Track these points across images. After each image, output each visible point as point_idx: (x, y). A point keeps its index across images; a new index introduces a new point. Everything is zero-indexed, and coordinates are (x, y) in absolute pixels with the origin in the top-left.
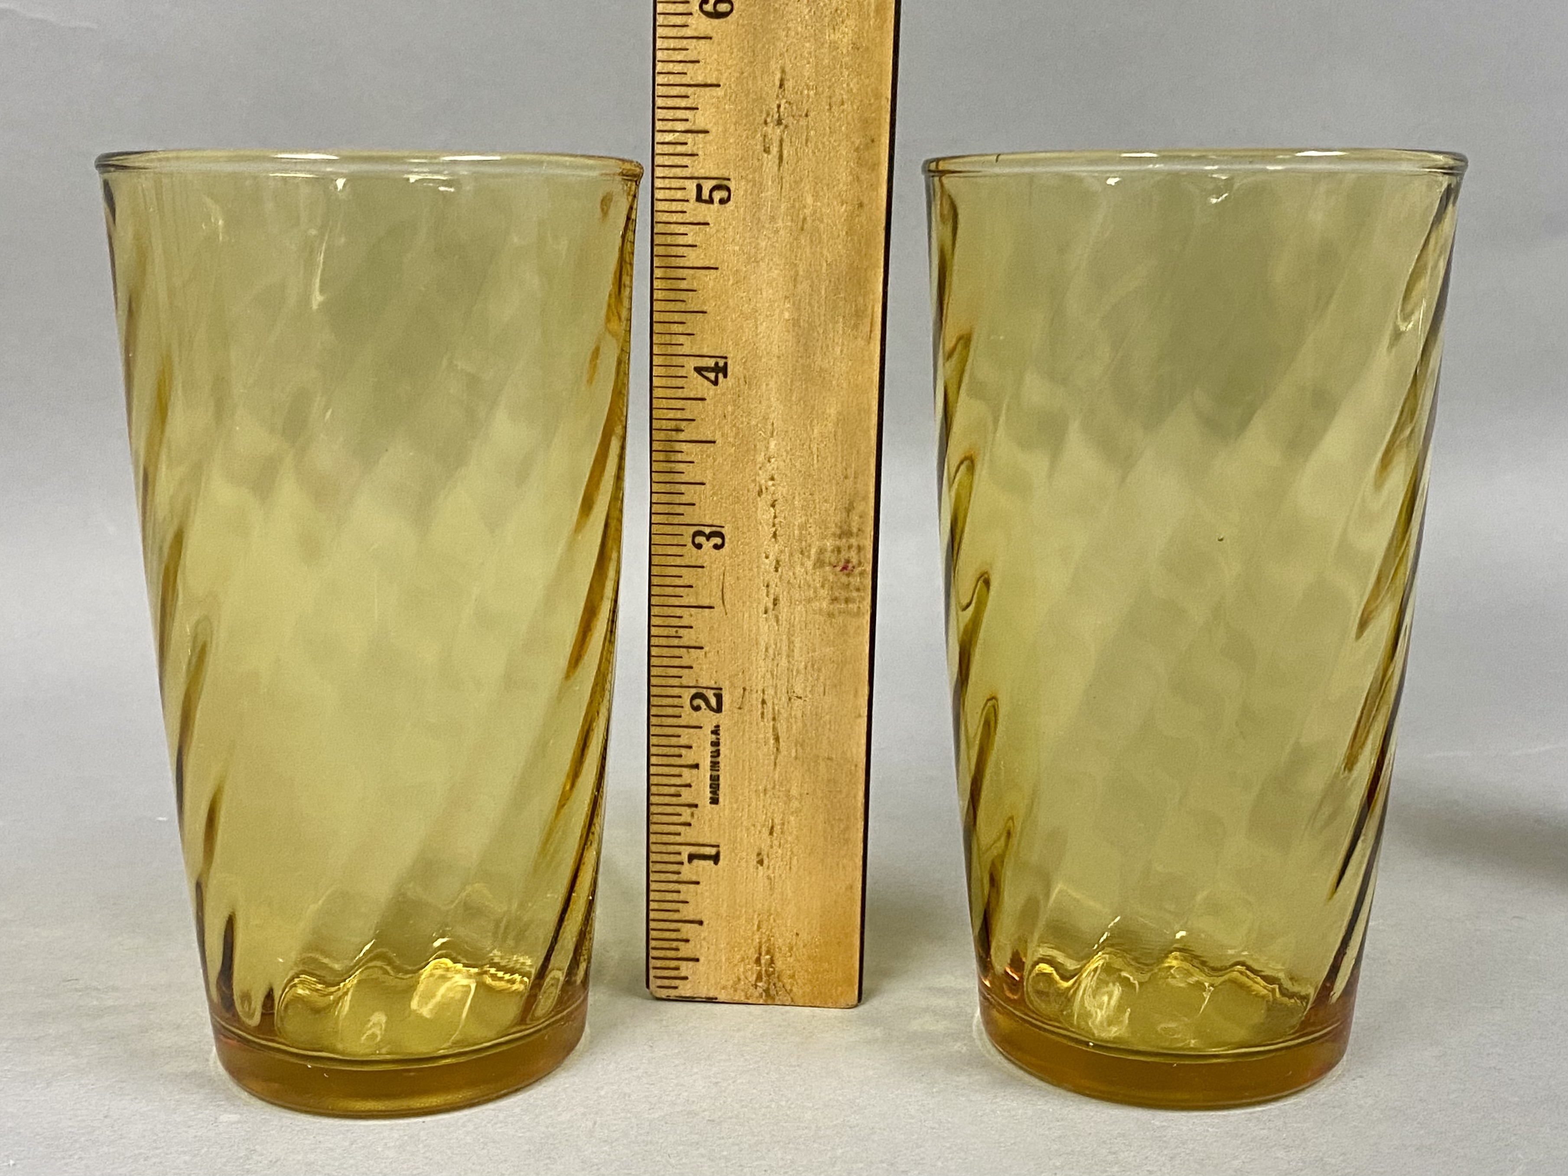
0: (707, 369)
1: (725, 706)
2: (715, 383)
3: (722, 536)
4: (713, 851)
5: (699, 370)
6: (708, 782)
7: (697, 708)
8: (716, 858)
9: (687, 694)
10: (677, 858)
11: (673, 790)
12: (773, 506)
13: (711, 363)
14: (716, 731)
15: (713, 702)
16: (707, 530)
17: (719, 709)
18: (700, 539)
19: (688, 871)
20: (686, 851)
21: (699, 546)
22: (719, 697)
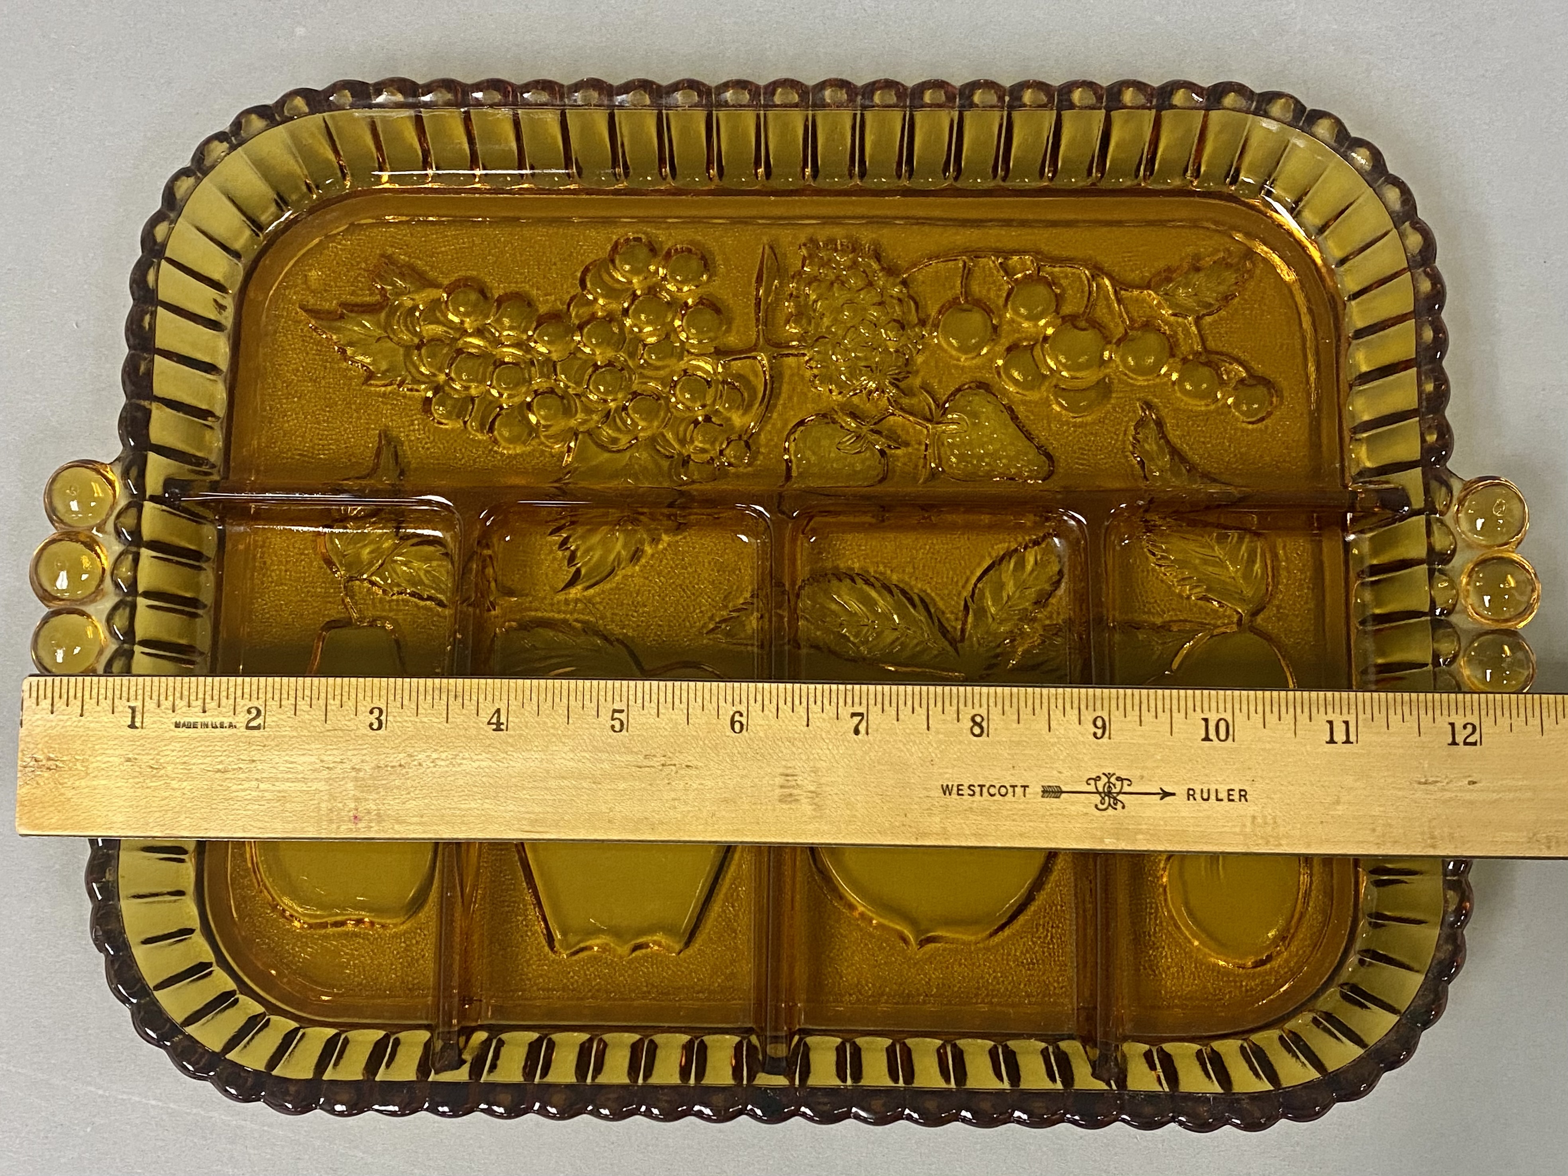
0: (499, 717)
1: (249, 732)
2: (489, 723)
3: (380, 728)
4: (138, 724)
5: (498, 711)
6: (192, 720)
7: (249, 712)
8: (132, 726)
9: (260, 704)
10: (132, 697)
11: (186, 693)
12: (400, 765)
13: (503, 719)
14: (231, 726)
15: (254, 724)
16: (383, 718)
17: (248, 728)
18: (376, 712)
19: (122, 706)
20: (138, 704)
21: (371, 712)
22: (258, 728)
